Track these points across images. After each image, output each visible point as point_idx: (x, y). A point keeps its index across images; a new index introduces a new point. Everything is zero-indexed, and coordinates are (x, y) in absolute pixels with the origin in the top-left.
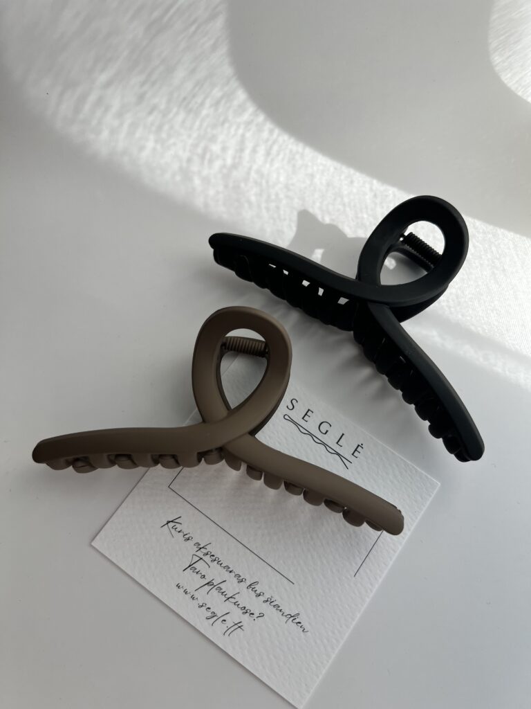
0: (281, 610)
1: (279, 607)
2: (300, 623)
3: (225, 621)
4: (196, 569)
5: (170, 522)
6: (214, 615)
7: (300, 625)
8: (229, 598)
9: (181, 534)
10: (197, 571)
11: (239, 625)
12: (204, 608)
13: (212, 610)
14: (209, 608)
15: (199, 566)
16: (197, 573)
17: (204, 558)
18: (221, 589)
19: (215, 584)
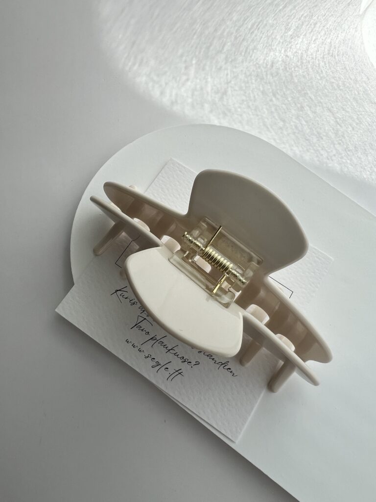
0: (213, 359)
1: (211, 356)
2: (230, 369)
3: (167, 368)
4: (141, 327)
5: (118, 290)
6: (158, 364)
7: (231, 370)
8: (170, 350)
9: (128, 300)
10: (141, 329)
11: (180, 372)
12: (149, 359)
13: (156, 360)
14: (154, 359)
15: (144, 325)
16: (142, 330)
17: (147, 318)
18: (163, 343)
19: (157, 339)
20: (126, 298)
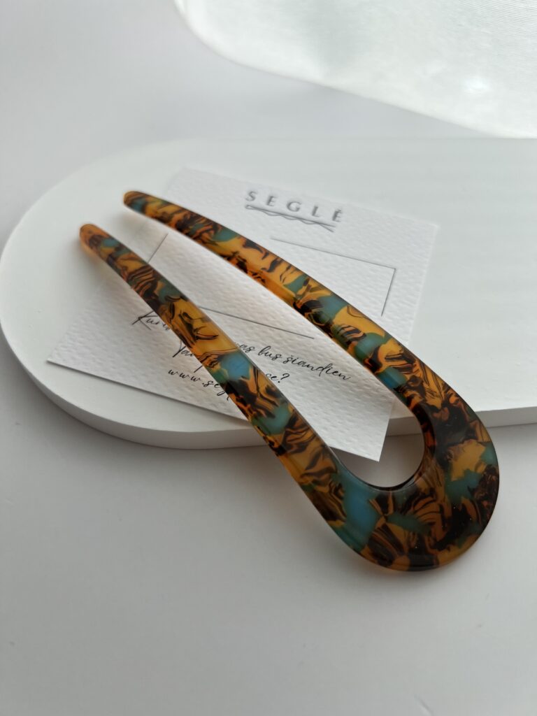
20: (157, 323)
